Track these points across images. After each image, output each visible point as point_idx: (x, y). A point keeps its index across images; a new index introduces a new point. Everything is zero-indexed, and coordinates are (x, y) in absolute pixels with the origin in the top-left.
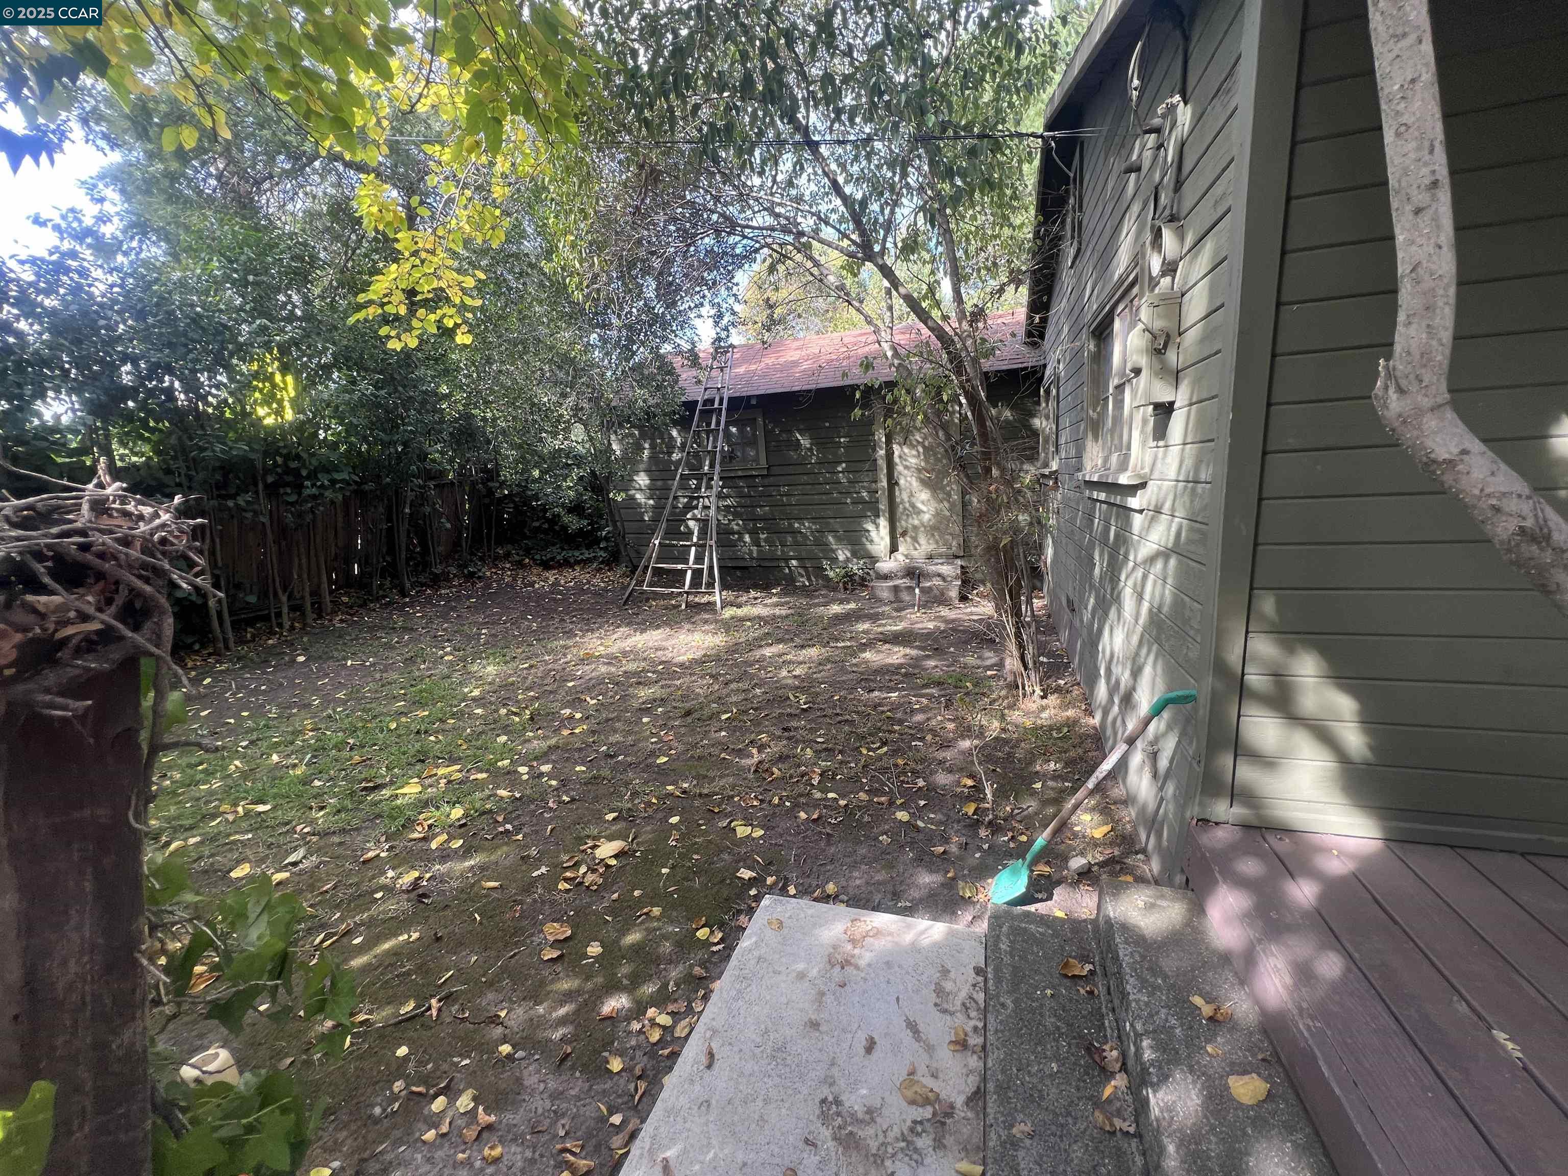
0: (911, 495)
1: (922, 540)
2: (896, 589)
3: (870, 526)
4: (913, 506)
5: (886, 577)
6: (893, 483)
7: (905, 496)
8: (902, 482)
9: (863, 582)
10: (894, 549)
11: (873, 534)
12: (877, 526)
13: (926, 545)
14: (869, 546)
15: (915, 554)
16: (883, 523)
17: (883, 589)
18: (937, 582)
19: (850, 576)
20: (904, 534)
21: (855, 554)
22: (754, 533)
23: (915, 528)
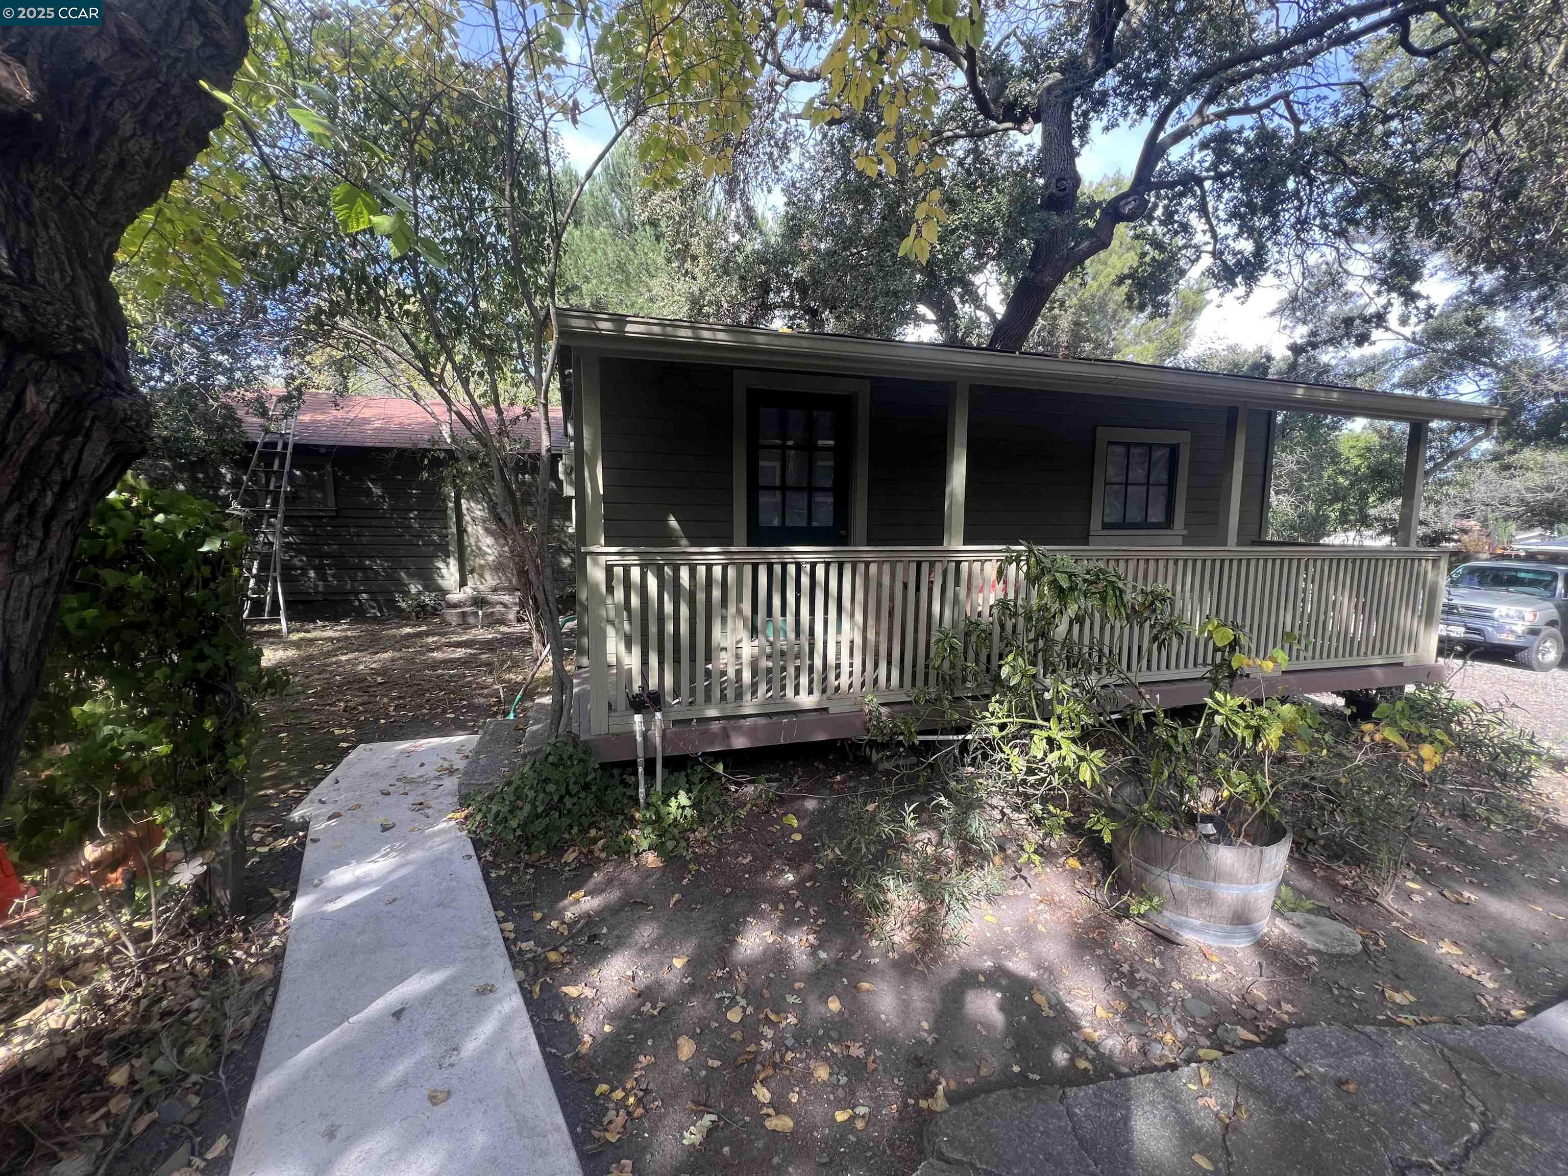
0: (478, 540)
1: (488, 576)
2: (464, 614)
3: (441, 565)
4: (479, 549)
5: (455, 606)
6: (461, 531)
7: (472, 541)
8: (469, 529)
9: (435, 612)
10: (463, 583)
11: (444, 571)
12: (448, 565)
13: (490, 580)
14: (440, 581)
15: (481, 587)
16: (453, 563)
17: (452, 616)
18: (499, 608)
19: (423, 606)
20: (472, 572)
21: (426, 588)
22: (319, 569)
23: (481, 566)
